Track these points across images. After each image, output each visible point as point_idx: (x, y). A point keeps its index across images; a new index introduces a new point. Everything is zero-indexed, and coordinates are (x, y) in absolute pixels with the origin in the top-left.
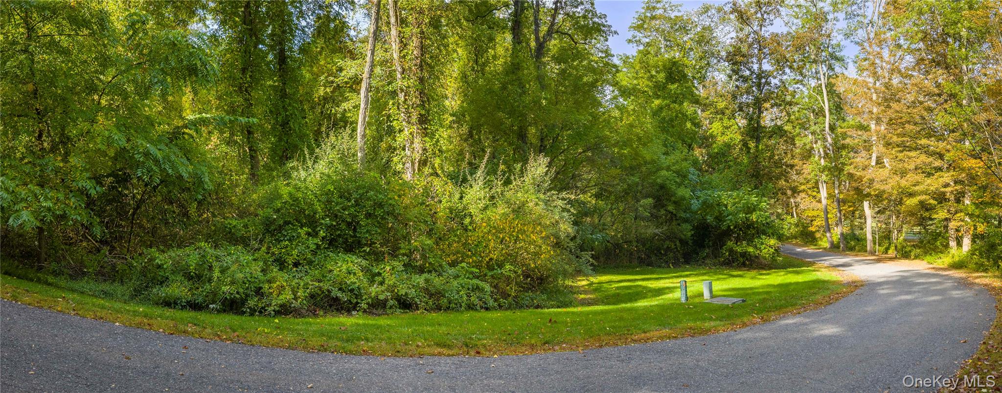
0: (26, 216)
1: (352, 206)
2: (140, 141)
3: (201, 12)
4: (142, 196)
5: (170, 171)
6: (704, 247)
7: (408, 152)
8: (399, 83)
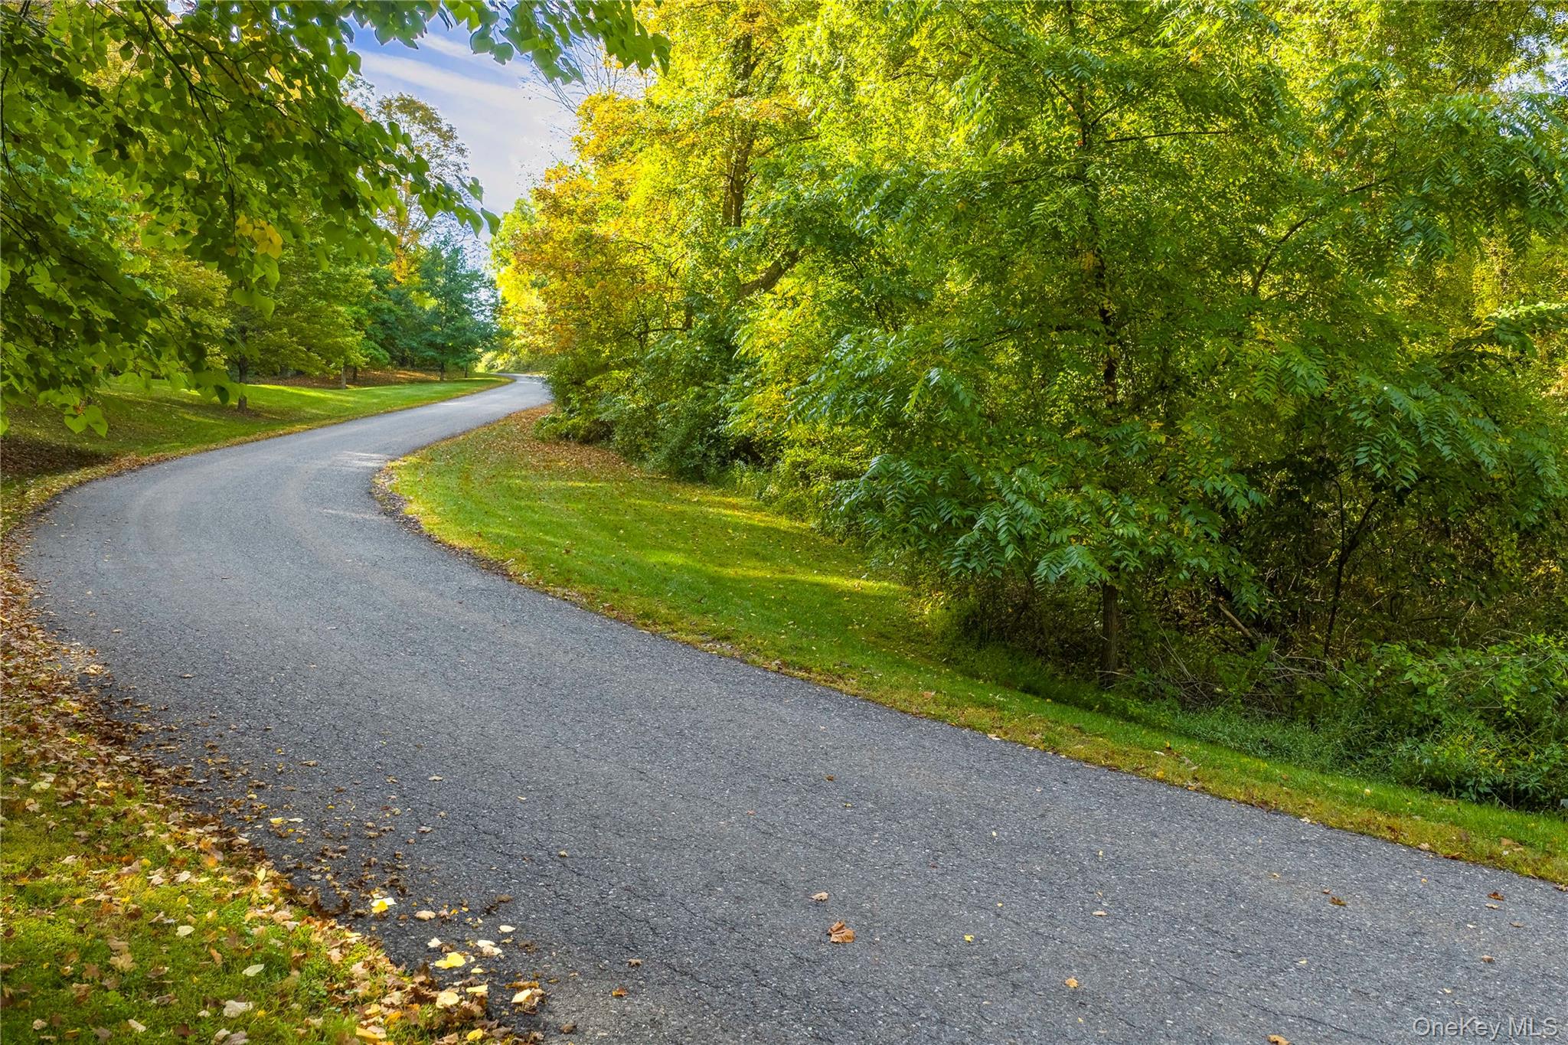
0: (1077, 557)
2: (1362, 379)
3: (1531, 43)
4: (1366, 516)
5: (1446, 451)
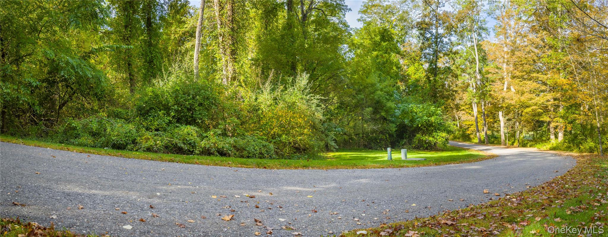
1: (190, 99)
2: (63, 56)
5: (81, 73)
6: (403, 139)
7: (224, 73)
8: (219, 30)
